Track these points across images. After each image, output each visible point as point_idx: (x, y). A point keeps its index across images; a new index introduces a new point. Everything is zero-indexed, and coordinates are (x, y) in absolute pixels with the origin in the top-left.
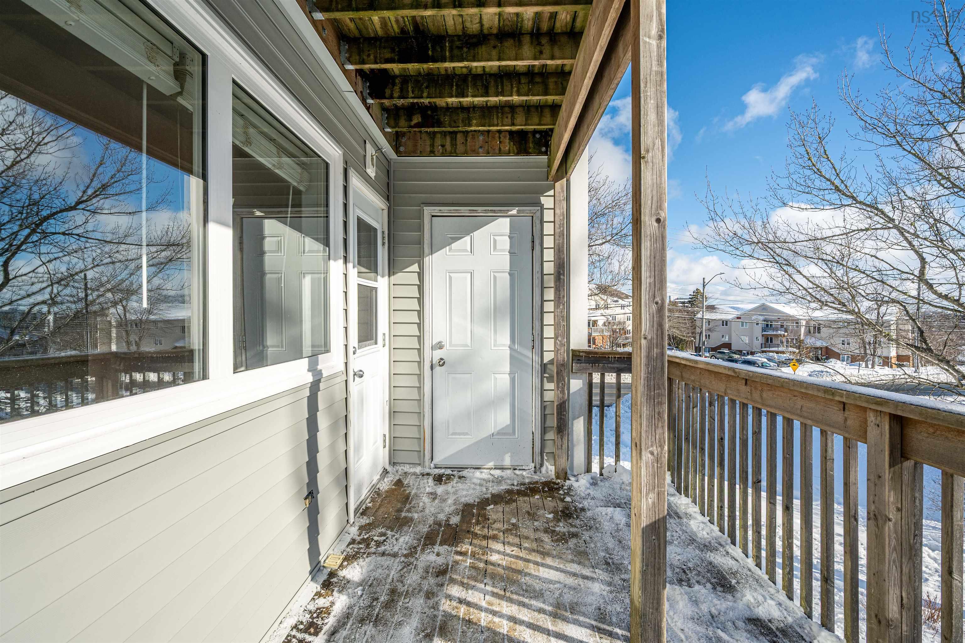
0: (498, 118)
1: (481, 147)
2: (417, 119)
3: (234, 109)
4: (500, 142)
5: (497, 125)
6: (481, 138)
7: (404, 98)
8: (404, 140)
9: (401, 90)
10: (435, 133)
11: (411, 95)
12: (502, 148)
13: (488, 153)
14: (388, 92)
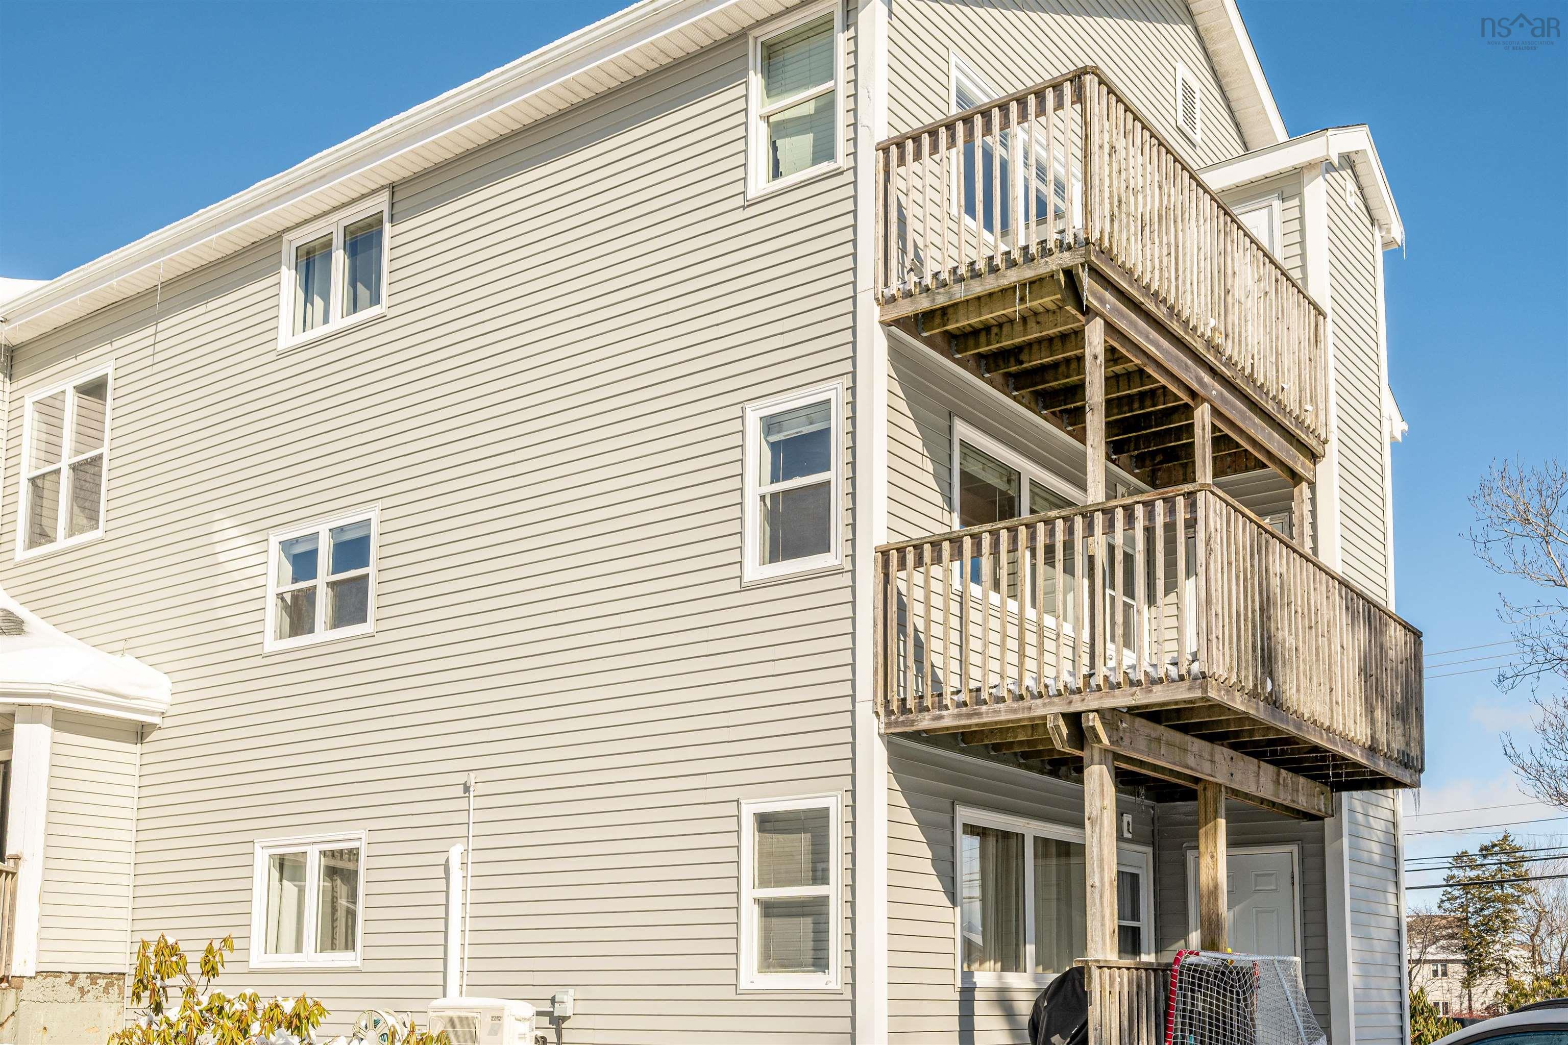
0: (1224, 445)
1: (1229, 467)
2: (1158, 459)
3: (1030, 490)
4: (1246, 459)
5: (1224, 451)
6: (1229, 459)
7: (1137, 450)
8: (1159, 474)
9: (1135, 445)
10: (1186, 463)
11: (1142, 447)
12: (1248, 465)
13: (1235, 472)
14: (1126, 447)
